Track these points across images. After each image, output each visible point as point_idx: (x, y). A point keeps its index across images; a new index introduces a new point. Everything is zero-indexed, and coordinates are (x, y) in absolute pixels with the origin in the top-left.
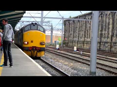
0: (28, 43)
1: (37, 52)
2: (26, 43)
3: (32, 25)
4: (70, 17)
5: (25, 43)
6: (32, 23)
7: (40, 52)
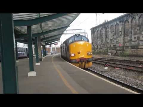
0: (75, 55)
1: (85, 63)
2: (73, 55)
3: (76, 37)
4: (105, 21)
5: (71, 55)
6: (76, 34)
7: (88, 63)
